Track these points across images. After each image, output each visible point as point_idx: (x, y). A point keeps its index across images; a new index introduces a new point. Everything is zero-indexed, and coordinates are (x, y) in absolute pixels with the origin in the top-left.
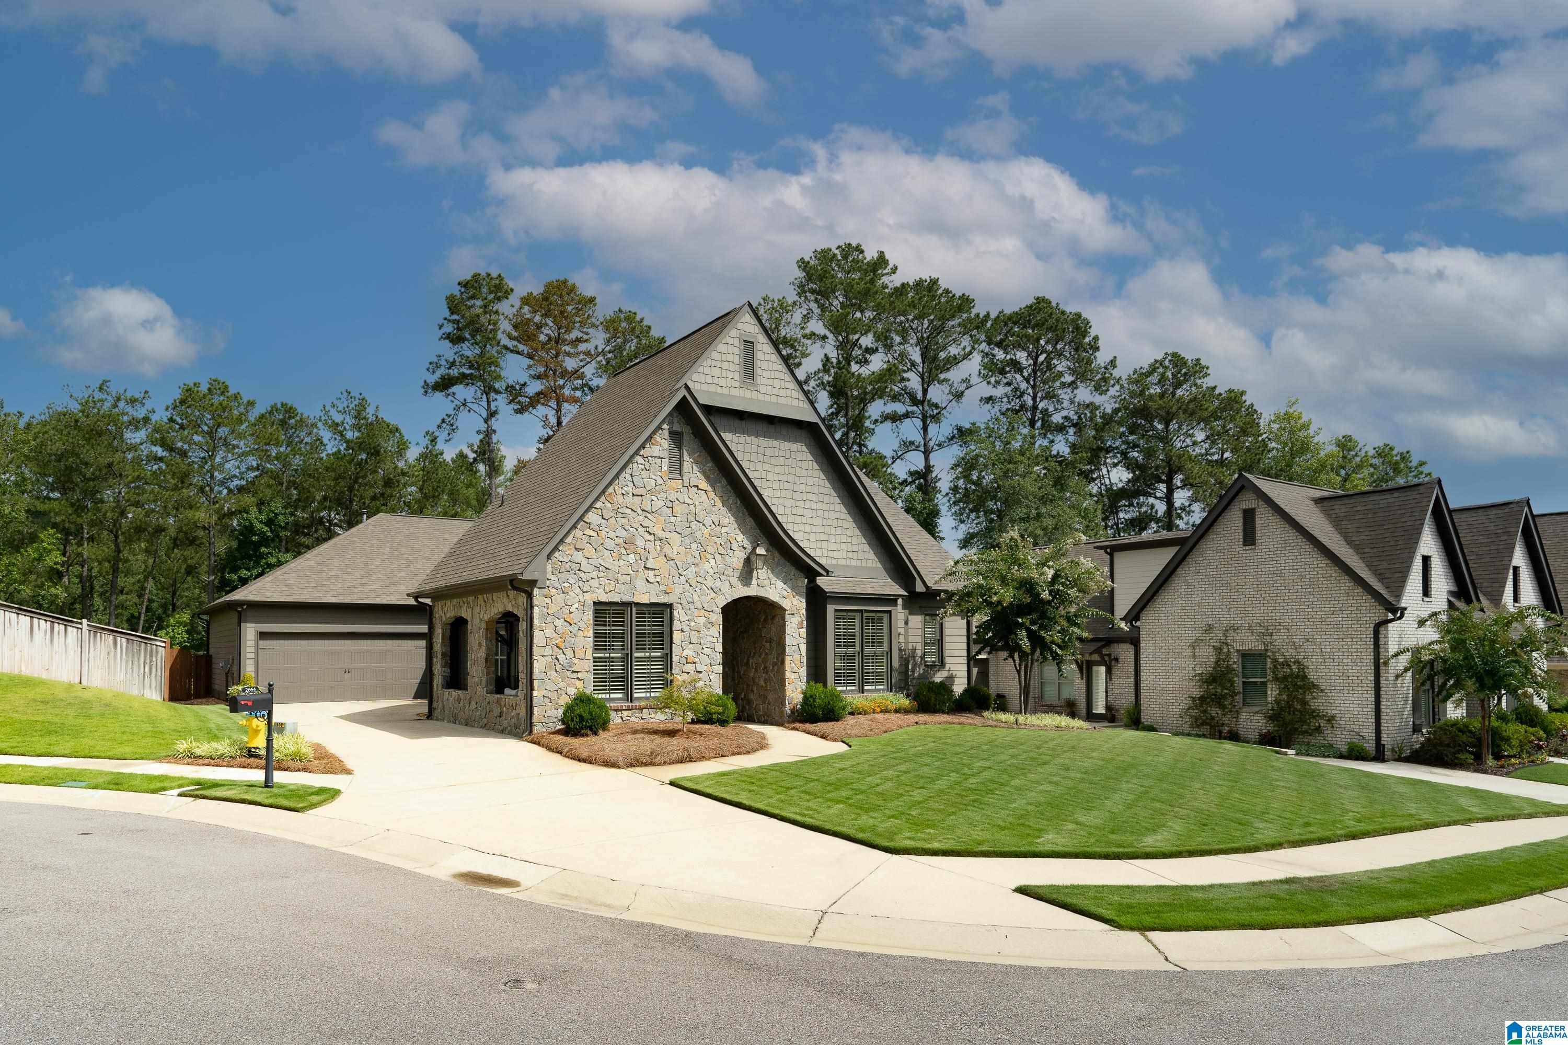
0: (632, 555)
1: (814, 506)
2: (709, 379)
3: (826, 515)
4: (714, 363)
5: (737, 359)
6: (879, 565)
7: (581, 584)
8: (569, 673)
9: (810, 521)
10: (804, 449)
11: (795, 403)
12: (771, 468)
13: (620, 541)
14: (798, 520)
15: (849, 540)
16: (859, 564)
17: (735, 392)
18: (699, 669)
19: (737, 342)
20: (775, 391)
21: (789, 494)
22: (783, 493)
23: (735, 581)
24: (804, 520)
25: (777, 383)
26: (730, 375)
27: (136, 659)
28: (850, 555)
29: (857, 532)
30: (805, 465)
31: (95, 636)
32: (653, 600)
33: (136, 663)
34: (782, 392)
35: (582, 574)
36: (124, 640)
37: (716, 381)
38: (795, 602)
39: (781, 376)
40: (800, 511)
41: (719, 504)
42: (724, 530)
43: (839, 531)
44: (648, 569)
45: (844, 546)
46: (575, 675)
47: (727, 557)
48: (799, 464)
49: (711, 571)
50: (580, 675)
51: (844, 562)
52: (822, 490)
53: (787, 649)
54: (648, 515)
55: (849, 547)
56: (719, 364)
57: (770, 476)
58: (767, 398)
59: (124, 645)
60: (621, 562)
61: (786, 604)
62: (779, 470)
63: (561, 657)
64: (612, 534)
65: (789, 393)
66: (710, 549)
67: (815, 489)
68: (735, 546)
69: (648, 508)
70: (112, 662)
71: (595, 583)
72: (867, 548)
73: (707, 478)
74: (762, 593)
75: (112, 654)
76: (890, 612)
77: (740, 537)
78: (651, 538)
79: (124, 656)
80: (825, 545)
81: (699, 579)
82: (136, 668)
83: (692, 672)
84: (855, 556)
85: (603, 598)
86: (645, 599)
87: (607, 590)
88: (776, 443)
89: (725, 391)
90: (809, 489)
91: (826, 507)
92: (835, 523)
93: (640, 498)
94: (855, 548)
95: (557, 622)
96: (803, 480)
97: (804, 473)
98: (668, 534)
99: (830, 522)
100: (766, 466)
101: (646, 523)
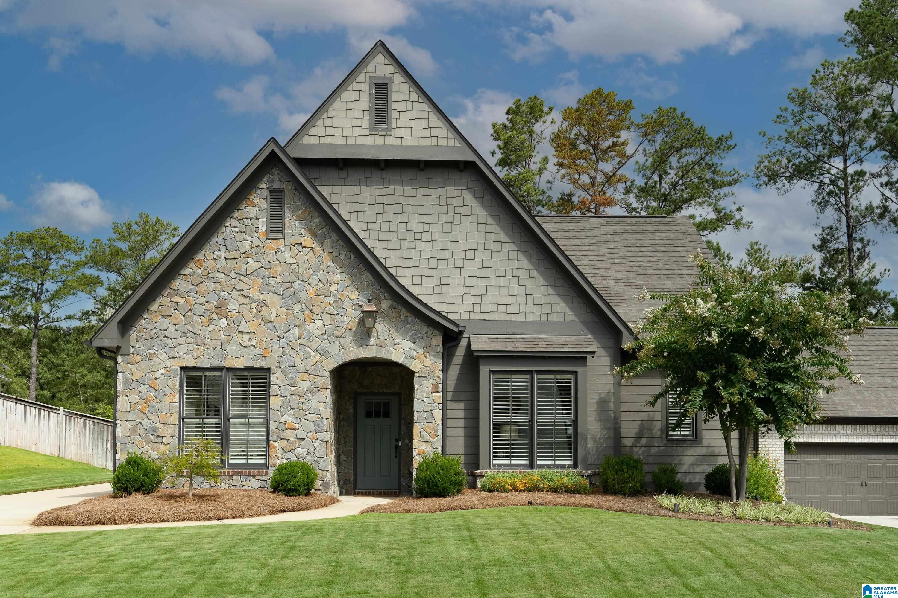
0: (224, 320)
1: (478, 256)
2: (330, 131)
3: (495, 265)
4: (336, 113)
5: (366, 105)
6: (574, 318)
7: (167, 350)
8: (152, 437)
9: (472, 273)
10: (466, 193)
11: (443, 142)
12: (421, 219)
13: (211, 306)
14: (456, 272)
15: (529, 291)
16: (544, 318)
17: (361, 141)
18: (299, 436)
19: (366, 87)
20: (416, 133)
21: (444, 245)
22: (437, 245)
23: (347, 341)
24: (464, 272)
25: (418, 124)
26: (357, 123)
27: (100, 437)
28: (531, 309)
29: (541, 281)
30: (466, 211)
31: (70, 420)
32: (247, 365)
33: (100, 440)
34: (426, 133)
35: (169, 341)
36: (91, 423)
37: (339, 132)
38: (428, 362)
39: (425, 115)
40: (459, 263)
41: (327, 260)
42: (334, 288)
43: (514, 281)
44: (242, 333)
45: (521, 299)
46: (159, 440)
47: (337, 317)
48: (458, 210)
49: (317, 332)
50: (164, 440)
51: (521, 318)
52: (490, 237)
53: (416, 416)
54: (242, 278)
55: (530, 301)
56: (343, 114)
57: (419, 228)
58: (405, 142)
59: (92, 427)
60: (212, 327)
61: (414, 366)
62: (429, 219)
63: (145, 422)
64: (201, 300)
65: (434, 132)
66: (315, 309)
67: (481, 237)
68: (347, 304)
69: (243, 271)
70: (82, 438)
71: (183, 348)
72: (556, 299)
73: (314, 235)
74: (384, 354)
75: (82, 434)
76: (575, 373)
77: (354, 295)
78: (247, 301)
79: (92, 436)
80: (493, 299)
81: (302, 341)
82: (100, 444)
83: (292, 439)
84: (538, 310)
85: (191, 363)
86: (239, 364)
87: (195, 355)
88: (427, 191)
89: (351, 141)
90: (471, 237)
91: (496, 256)
92: (509, 274)
93: (234, 261)
94: (538, 301)
95: (143, 388)
96: (463, 228)
97: (465, 220)
98: (265, 297)
99: (501, 273)
100: (413, 218)
101: (241, 286)
